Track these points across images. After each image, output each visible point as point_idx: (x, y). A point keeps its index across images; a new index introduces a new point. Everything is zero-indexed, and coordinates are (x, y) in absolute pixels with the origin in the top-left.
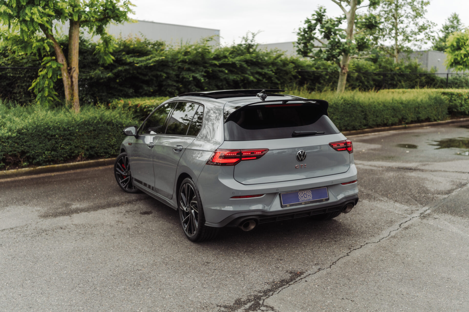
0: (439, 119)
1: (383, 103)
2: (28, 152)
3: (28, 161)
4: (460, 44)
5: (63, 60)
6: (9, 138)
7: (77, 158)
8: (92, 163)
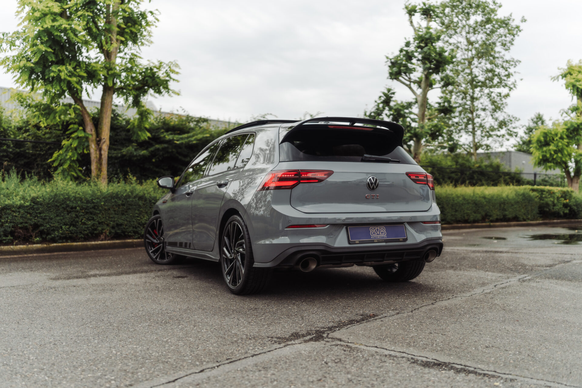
0: (528, 219)
1: (462, 196)
2: (42, 225)
3: (41, 237)
4: (548, 139)
5: (91, 130)
6: (21, 207)
7: (100, 236)
8: (119, 243)
